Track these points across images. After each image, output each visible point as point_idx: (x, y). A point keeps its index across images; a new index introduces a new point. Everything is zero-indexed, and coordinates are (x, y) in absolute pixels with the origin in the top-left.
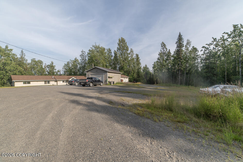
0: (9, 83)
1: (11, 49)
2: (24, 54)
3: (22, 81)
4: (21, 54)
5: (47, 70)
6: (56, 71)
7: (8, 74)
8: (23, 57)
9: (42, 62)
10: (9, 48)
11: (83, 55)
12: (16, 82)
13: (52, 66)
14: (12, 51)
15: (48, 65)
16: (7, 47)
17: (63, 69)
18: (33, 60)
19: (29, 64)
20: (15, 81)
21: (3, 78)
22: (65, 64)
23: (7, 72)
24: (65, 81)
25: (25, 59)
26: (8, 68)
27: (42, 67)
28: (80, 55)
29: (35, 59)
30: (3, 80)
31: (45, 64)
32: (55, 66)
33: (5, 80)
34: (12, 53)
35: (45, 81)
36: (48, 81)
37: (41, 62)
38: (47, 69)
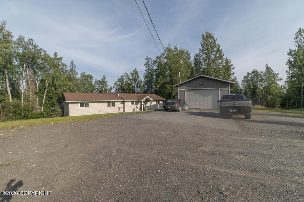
0: (58, 103)
1: (61, 58)
2: (75, 65)
3: (78, 103)
4: (71, 65)
5: (97, 87)
6: (108, 88)
7: (57, 91)
8: (73, 69)
9: (93, 77)
10: (58, 57)
11: (148, 64)
12: (71, 103)
13: (103, 82)
14: (61, 60)
15: (98, 81)
16: (56, 55)
17: (114, 85)
18: (83, 75)
19: (78, 79)
20: (69, 102)
21: (52, 97)
22: (118, 79)
23: (56, 89)
24: (134, 103)
25: (75, 72)
26: (57, 83)
27: (91, 83)
28: (145, 64)
29: (85, 73)
30: (52, 100)
31: (96, 79)
32: (107, 81)
33: (55, 100)
34: (61, 62)
35: (108, 102)
36: (112, 102)
37: (91, 77)
38: (97, 85)
